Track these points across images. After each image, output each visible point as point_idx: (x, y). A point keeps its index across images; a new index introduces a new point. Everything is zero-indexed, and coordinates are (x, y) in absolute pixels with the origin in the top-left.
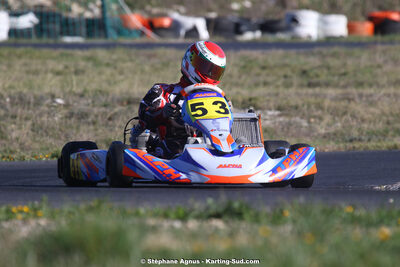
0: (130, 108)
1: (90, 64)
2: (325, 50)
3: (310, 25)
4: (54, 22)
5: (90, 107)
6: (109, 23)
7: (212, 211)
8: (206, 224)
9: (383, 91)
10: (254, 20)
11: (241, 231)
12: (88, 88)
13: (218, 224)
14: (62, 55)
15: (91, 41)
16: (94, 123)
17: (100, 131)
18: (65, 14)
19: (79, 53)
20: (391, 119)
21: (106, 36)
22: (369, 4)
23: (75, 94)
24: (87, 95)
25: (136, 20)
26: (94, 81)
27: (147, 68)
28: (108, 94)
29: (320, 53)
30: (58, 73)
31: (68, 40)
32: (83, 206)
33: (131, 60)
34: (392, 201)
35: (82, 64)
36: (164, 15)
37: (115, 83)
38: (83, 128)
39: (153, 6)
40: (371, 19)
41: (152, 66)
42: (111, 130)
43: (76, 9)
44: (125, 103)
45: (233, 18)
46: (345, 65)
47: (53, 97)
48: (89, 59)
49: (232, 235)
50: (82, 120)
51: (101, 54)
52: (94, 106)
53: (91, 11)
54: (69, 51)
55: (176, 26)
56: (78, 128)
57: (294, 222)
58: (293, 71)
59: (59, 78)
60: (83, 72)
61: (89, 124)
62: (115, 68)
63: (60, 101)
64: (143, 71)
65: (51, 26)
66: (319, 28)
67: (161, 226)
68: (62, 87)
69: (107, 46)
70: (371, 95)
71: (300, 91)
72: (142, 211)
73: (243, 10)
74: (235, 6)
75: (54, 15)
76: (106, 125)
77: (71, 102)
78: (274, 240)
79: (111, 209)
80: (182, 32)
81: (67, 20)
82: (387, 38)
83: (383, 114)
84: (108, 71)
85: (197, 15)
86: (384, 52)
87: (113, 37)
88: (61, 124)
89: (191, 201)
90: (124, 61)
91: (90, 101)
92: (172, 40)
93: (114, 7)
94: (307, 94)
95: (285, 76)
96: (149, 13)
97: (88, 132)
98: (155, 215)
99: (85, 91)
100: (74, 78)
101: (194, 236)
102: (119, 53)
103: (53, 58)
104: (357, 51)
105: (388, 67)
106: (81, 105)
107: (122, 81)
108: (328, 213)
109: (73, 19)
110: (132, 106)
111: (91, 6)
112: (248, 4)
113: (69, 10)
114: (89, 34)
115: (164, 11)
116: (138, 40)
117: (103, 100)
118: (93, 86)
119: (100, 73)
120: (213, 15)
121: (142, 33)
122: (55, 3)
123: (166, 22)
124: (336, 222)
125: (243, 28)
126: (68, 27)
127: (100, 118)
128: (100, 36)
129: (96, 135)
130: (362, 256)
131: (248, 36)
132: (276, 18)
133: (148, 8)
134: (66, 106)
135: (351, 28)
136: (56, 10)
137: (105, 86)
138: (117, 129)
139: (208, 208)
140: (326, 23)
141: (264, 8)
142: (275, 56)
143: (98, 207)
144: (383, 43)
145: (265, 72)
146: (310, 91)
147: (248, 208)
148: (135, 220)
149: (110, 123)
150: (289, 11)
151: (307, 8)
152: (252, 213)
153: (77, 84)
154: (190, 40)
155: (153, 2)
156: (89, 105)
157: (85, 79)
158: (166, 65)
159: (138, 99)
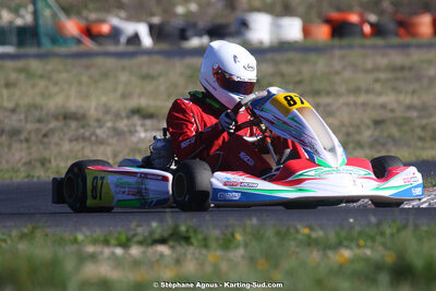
0: (66, 124)
1: (22, 76)
2: (278, 57)
3: (262, 28)
5: (22, 124)
6: (42, 30)
7: (157, 236)
8: (151, 250)
9: (341, 101)
10: (202, 24)
11: (189, 257)
12: (20, 102)
13: (163, 249)
15: (23, 51)
16: (27, 140)
17: (34, 149)
19: (9, 64)
20: (351, 130)
21: (39, 44)
22: (325, 5)
23: (6, 110)
24: (19, 110)
25: (72, 27)
26: (26, 94)
27: (85, 79)
28: (42, 109)
29: (273, 60)
32: (15, 233)
33: (68, 71)
34: (351, 220)
35: (13, 76)
36: (103, 21)
37: (50, 96)
38: (16, 146)
39: (90, 11)
40: (328, 21)
41: (90, 77)
42: (45, 149)
43: (6, 16)
44: (61, 118)
45: (178, 23)
46: (300, 72)
48: (21, 70)
49: (178, 262)
50: (15, 138)
51: (35, 65)
52: (27, 121)
53: (23, 17)
55: (115, 33)
56: (10, 147)
57: (246, 245)
60: (15, 84)
61: (21, 141)
62: (49, 79)
64: (80, 83)
66: (272, 32)
67: (102, 253)
69: (40, 57)
70: (328, 105)
72: (80, 237)
73: (189, 14)
74: (180, 10)
76: (42, 142)
77: (2, 118)
78: (224, 266)
79: (46, 235)
82: (345, 42)
83: (343, 125)
84: (42, 83)
85: (139, 20)
86: (342, 58)
87: (47, 46)
89: (133, 225)
90: (59, 72)
91: (22, 116)
92: (112, 48)
93: (48, 13)
96: (86, 19)
97: (21, 150)
98: (95, 242)
99: (17, 106)
100: (5, 92)
101: (136, 263)
102: (52, 64)
104: (313, 57)
105: (347, 74)
106: (13, 121)
107: (58, 93)
108: (282, 236)
109: (3, 27)
110: (68, 121)
111: (22, 12)
112: (193, 7)
114: (20, 44)
115: (103, 16)
116: (74, 48)
117: (37, 114)
118: (25, 101)
119: (33, 86)
120: (156, 20)
121: (79, 42)
123: (105, 28)
124: (292, 245)
125: (189, 33)
127: (33, 136)
128: (32, 45)
129: (30, 154)
130: (319, 282)
131: (195, 42)
132: (225, 21)
133: (85, 13)
135: (306, 31)
137: (38, 100)
138: (52, 146)
139: (152, 233)
140: (279, 27)
141: (211, 11)
143: (32, 232)
144: (341, 47)
147: (195, 231)
148: (73, 248)
149: (46, 140)
150: (239, 14)
151: (259, 10)
152: (200, 237)
153: (8, 99)
154: (131, 48)
155: (91, 6)
156: (20, 120)
157: (17, 92)
158: (105, 75)
159: (75, 114)
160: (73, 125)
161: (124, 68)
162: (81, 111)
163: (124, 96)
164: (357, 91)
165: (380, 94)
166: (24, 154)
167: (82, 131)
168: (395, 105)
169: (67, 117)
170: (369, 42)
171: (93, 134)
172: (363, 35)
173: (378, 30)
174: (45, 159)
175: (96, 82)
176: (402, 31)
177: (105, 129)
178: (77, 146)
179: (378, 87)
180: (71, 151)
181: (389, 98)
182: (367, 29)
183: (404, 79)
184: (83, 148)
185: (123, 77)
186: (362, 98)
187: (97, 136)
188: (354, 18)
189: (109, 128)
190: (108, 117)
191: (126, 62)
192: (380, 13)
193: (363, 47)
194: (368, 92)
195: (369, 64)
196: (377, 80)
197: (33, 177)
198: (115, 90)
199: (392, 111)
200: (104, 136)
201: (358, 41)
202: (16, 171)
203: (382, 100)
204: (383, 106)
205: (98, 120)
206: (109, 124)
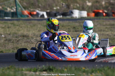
0: (23, 38)
1: (12, 25)
2: (80, 21)
3: (76, 14)
4: (2, 13)
5: (12, 38)
6: (18, 13)
10: (60, 12)
12: (11, 32)
14: (4, 22)
16: (13, 42)
17: (14, 45)
18: (5, 11)
19: (9, 22)
21: (17, 17)
22: (93, 8)
23: (8, 34)
24: (11, 34)
25: (26, 12)
26: (13, 30)
27: (29, 26)
28: (17, 34)
29: (79, 22)
30: (3, 28)
31: (6, 18)
33: (24, 24)
35: (10, 25)
36: (34, 11)
37: (19, 31)
38: (10, 44)
39: (31, 8)
40: (94, 12)
41: (30, 26)
42: (18, 44)
43: (9, 9)
44: (22, 37)
45: (54, 12)
47: (1, 35)
48: (12, 24)
50: (10, 42)
51: (15, 22)
52: (13, 37)
53: (13, 10)
54: (6, 21)
55: (38, 14)
56: (8, 44)
57: (68, 72)
58: (71, 27)
59: (3, 29)
60: (10, 27)
61: (11, 43)
62: (20, 26)
63: (3, 36)
64: (28, 27)
65: (1, 14)
66: (79, 15)
68: (4, 32)
69: (17, 20)
71: (73, 33)
73: (57, 9)
74: (55, 8)
75: (2, 11)
76: (17, 43)
77: (6, 36)
80: (40, 16)
81: (6, 12)
84: (17, 27)
85: (44, 11)
86: (97, 22)
87: (19, 17)
88: (3, 43)
90: (22, 24)
91: (12, 36)
92: (36, 18)
93: (20, 8)
94: (75, 34)
95: (69, 29)
99: (11, 33)
100: (7, 29)
102: (21, 22)
103: (2, 24)
105: (98, 26)
106: (9, 37)
107: (22, 30)
109: (8, 12)
110: (24, 37)
111: (13, 8)
112: (58, 8)
113: (7, 9)
114: (12, 17)
115: (34, 10)
116: (27, 18)
117: (16, 35)
118: (13, 32)
119: (15, 28)
120: (48, 11)
121: (28, 16)
122: (3, 8)
123: (35, 13)
125: (57, 15)
126: (6, 14)
127: (14, 41)
128: (15, 17)
131: (59, 17)
132: (66, 12)
133: (30, 9)
134: (5, 37)
135: (88, 15)
136: (3, 10)
137: (16, 31)
138: (20, 44)
139: (43, 68)
140: (81, 13)
141: (63, 9)
142: (66, 23)
144: (97, 19)
145: (63, 28)
146: (76, 33)
147: (54, 68)
149: (18, 42)
150: (70, 10)
151: (76, 9)
153: (8, 31)
154: (42, 18)
155: (31, 7)
156: (11, 37)
157: (11, 29)
158: (34, 25)
159: (26, 35)
160: (25, 38)
161: (39, 24)
162: (27, 35)
163: (39, 31)
164: (101, 31)
165: (107, 31)
166: (12, 46)
167: (28, 40)
168: (111, 35)
169: (24, 36)
170: (105, 18)
171: (30, 41)
172: (103, 16)
173: (107, 15)
174: (18, 47)
175: (32, 27)
176: (114, 15)
177: (33, 40)
178: (26, 44)
179: (106, 29)
180: (25, 45)
181: (109, 33)
182: (104, 14)
183: (114, 28)
184: (28, 44)
185: (39, 26)
186: (102, 33)
187: (31, 42)
188: (101, 11)
189: (35, 39)
190: (34, 37)
191: (40, 22)
192: (108, 10)
193: (103, 19)
194: (104, 31)
195: (104, 24)
196: (106, 28)
197: (14, 52)
198: (37, 29)
199: (110, 36)
200: (34, 41)
201: (102, 17)
202: (9, 50)
203: (107, 33)
204: (108, 35)
205: (32, 37)
206: (35, 38)
